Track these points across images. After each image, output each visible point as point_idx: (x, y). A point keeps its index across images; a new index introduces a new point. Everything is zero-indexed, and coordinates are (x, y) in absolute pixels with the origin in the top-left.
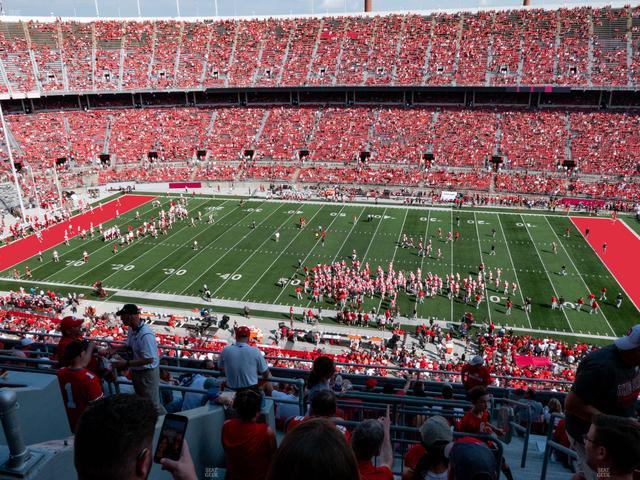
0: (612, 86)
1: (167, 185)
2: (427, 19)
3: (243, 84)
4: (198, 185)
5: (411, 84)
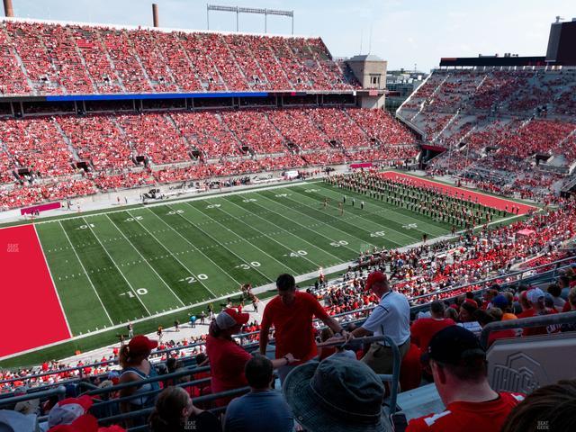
0: (327, 92)
1: (18, 211)
2: (171, 36)
3: (23, 94)
4: (57, 206)
5: (196, 92)
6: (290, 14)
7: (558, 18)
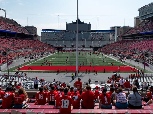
6: (5, 11)
7: (67, 23)
